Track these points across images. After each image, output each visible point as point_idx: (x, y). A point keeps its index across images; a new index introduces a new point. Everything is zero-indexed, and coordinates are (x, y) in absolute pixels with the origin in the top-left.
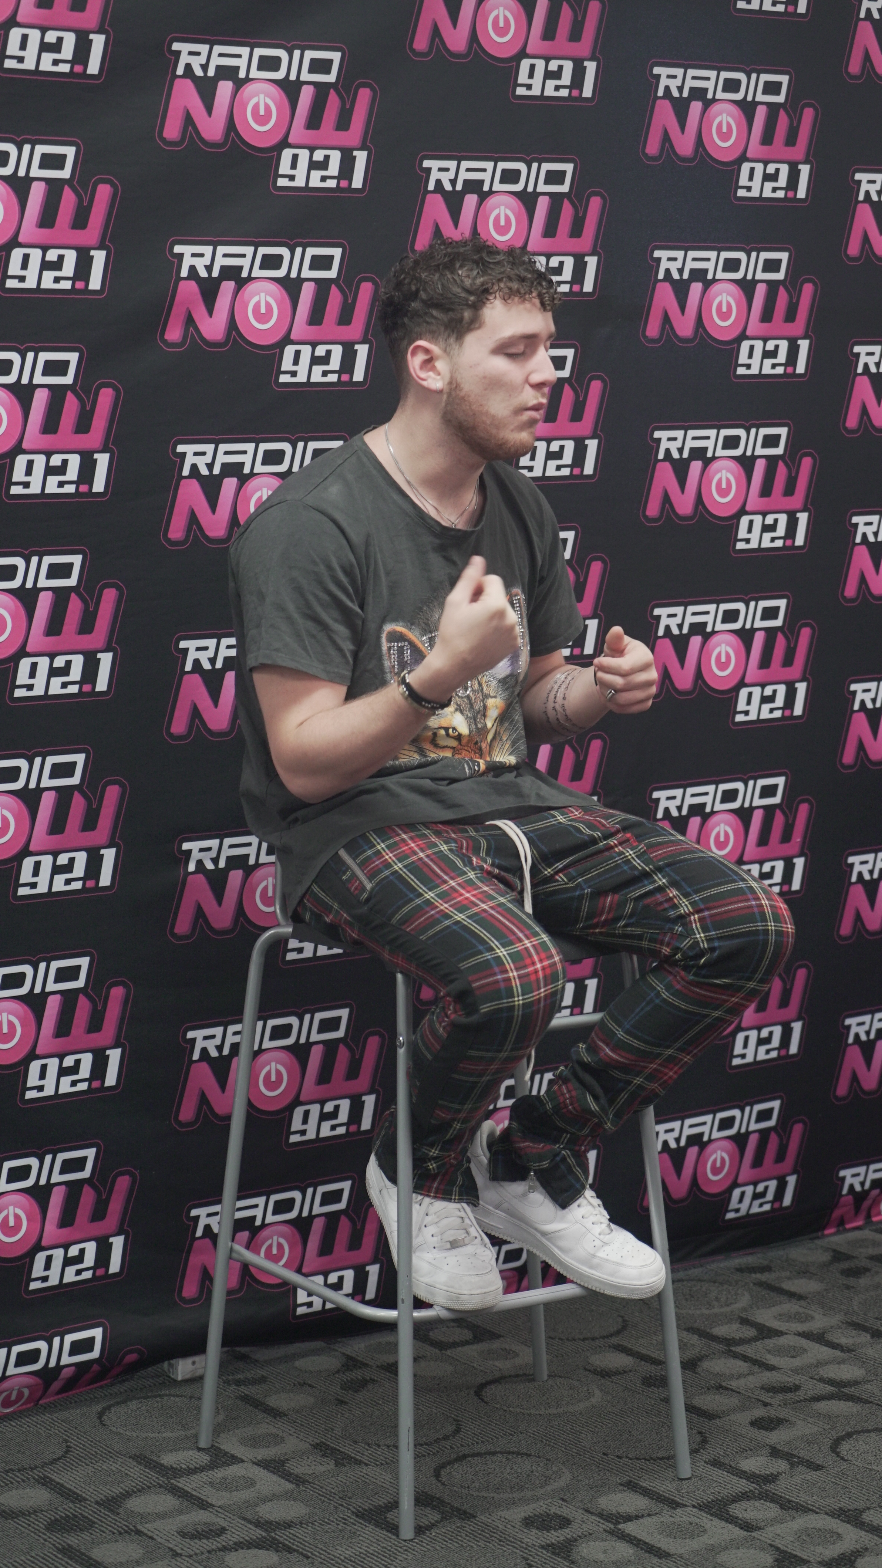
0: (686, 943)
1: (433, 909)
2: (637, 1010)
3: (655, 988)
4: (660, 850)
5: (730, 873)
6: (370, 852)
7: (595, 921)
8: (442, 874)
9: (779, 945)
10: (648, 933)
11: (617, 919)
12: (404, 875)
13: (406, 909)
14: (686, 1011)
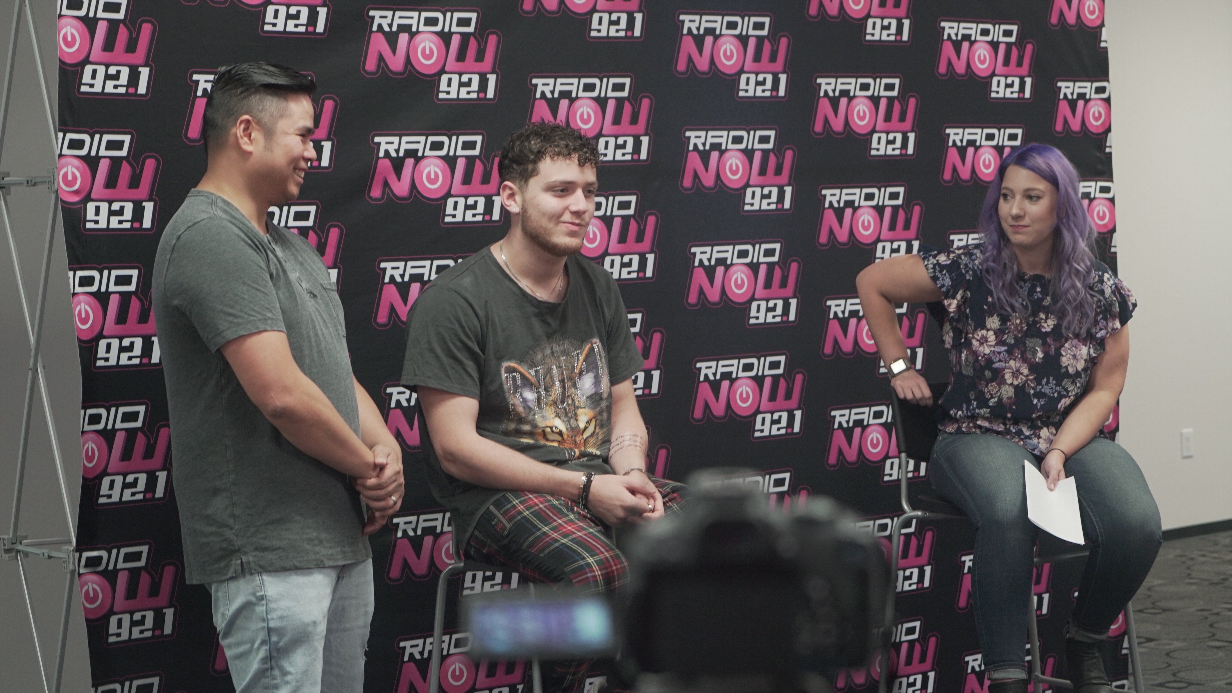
1: (547, 537)
6: (509, 506)
8: (553, 516)
12: (530, 518)
13: (531, 539)
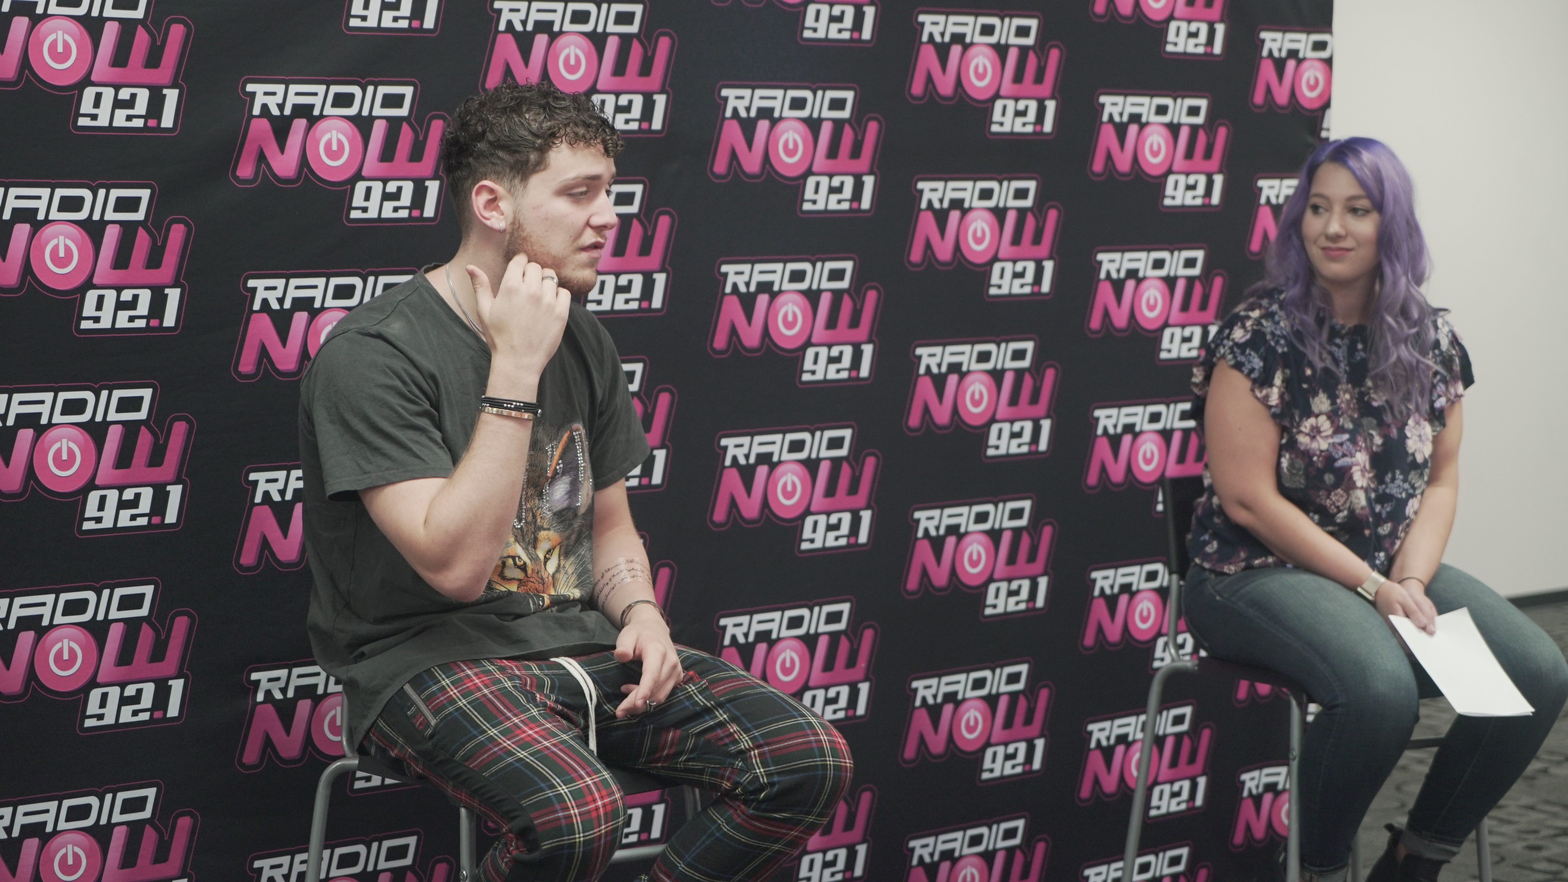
0: (746, 778)
1: (496, 746)
2: (698, 844)
3: (716, 822)
4: (721, 686)
5: (789, 708)
6: (434, 688)
7: (657, 756)
8: (505, 711)
9: (838, 780)
10: (709, 767)
11: (680, 754)
12: (468, 711)
13: (469, 746)
14: (746, 845)
